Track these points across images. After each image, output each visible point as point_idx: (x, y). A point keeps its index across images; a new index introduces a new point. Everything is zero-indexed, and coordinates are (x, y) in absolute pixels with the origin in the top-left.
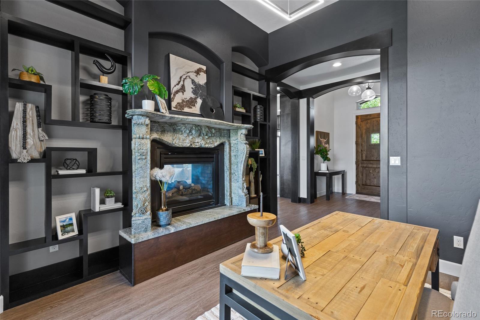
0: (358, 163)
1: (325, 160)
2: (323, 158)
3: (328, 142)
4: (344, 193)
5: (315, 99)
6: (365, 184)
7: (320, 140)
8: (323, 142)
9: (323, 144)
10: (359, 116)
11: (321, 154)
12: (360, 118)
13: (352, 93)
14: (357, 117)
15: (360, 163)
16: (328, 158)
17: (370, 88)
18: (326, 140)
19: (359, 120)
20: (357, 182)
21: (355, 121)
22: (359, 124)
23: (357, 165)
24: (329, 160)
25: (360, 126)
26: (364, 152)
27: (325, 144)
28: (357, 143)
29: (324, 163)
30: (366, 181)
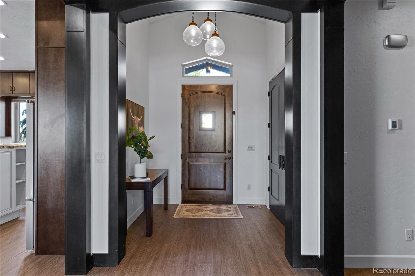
0: (185, 156)
1: (142, 157)
2: (139, 152)
3: (142, 124)
4: (166, 206)
5: (127, 25)
6: (194, 188)
7: (132, 118)
8: (135, 122)
9: (137, 126)
10: (186, 85)
11: (136, 145)
12: (187, 89)
13: (189, 40)
14: (184, 87)
15: (187, 157)
16: (149, 153)
17: (218, 35)
18: (139, 120)
19: (187, 93)
20: (182, 186)
21: (181, 93)
22: (186, 98)
23: (184, 160)
24: (150, 157)
25: (187, 100)
26: (193, 140)
27: (138, 126)
28: (183, 127)
29: (140, 163)
30: (195, 183)
